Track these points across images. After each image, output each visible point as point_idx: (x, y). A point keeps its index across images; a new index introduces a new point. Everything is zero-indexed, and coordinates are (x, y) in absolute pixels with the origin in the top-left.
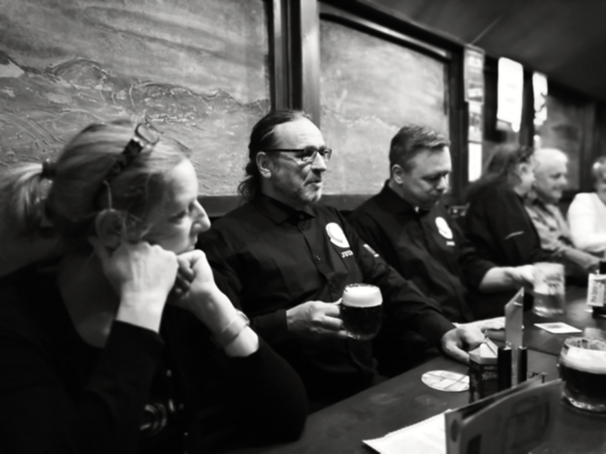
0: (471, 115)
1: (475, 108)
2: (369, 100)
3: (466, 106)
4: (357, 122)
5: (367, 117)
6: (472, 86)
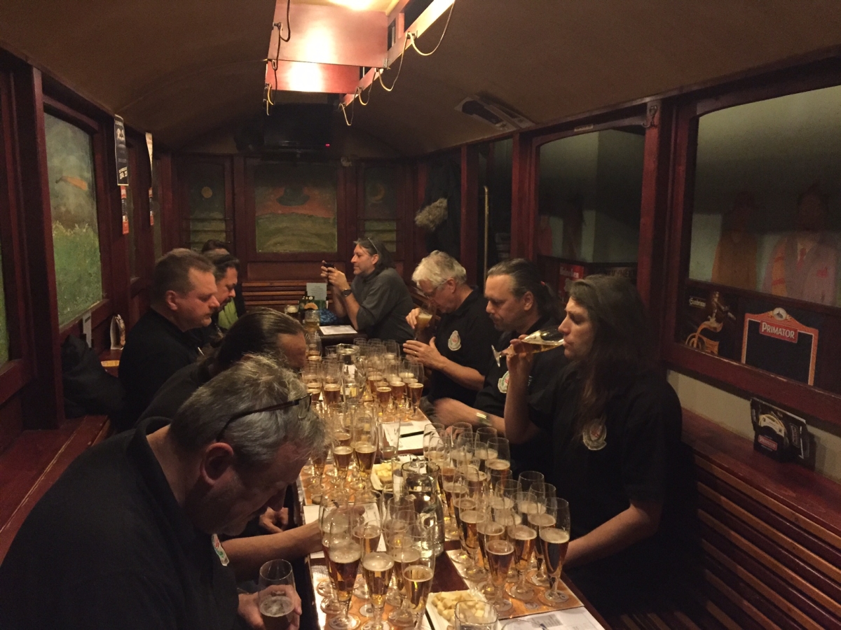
0: (123, 201)
3: (117, 190)
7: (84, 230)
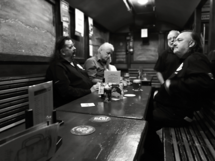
0: (64, 27)
1: (66, 25)
2: (14, 12)
3: (62, 23)
4: (7, 21)
5: (13, 20)
6: (64, 16)
7: (44, 32)
